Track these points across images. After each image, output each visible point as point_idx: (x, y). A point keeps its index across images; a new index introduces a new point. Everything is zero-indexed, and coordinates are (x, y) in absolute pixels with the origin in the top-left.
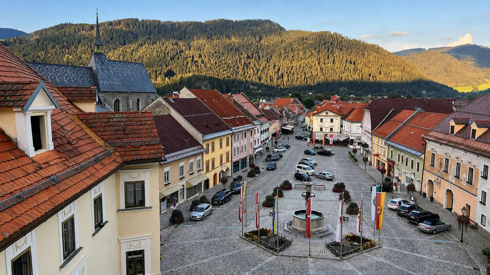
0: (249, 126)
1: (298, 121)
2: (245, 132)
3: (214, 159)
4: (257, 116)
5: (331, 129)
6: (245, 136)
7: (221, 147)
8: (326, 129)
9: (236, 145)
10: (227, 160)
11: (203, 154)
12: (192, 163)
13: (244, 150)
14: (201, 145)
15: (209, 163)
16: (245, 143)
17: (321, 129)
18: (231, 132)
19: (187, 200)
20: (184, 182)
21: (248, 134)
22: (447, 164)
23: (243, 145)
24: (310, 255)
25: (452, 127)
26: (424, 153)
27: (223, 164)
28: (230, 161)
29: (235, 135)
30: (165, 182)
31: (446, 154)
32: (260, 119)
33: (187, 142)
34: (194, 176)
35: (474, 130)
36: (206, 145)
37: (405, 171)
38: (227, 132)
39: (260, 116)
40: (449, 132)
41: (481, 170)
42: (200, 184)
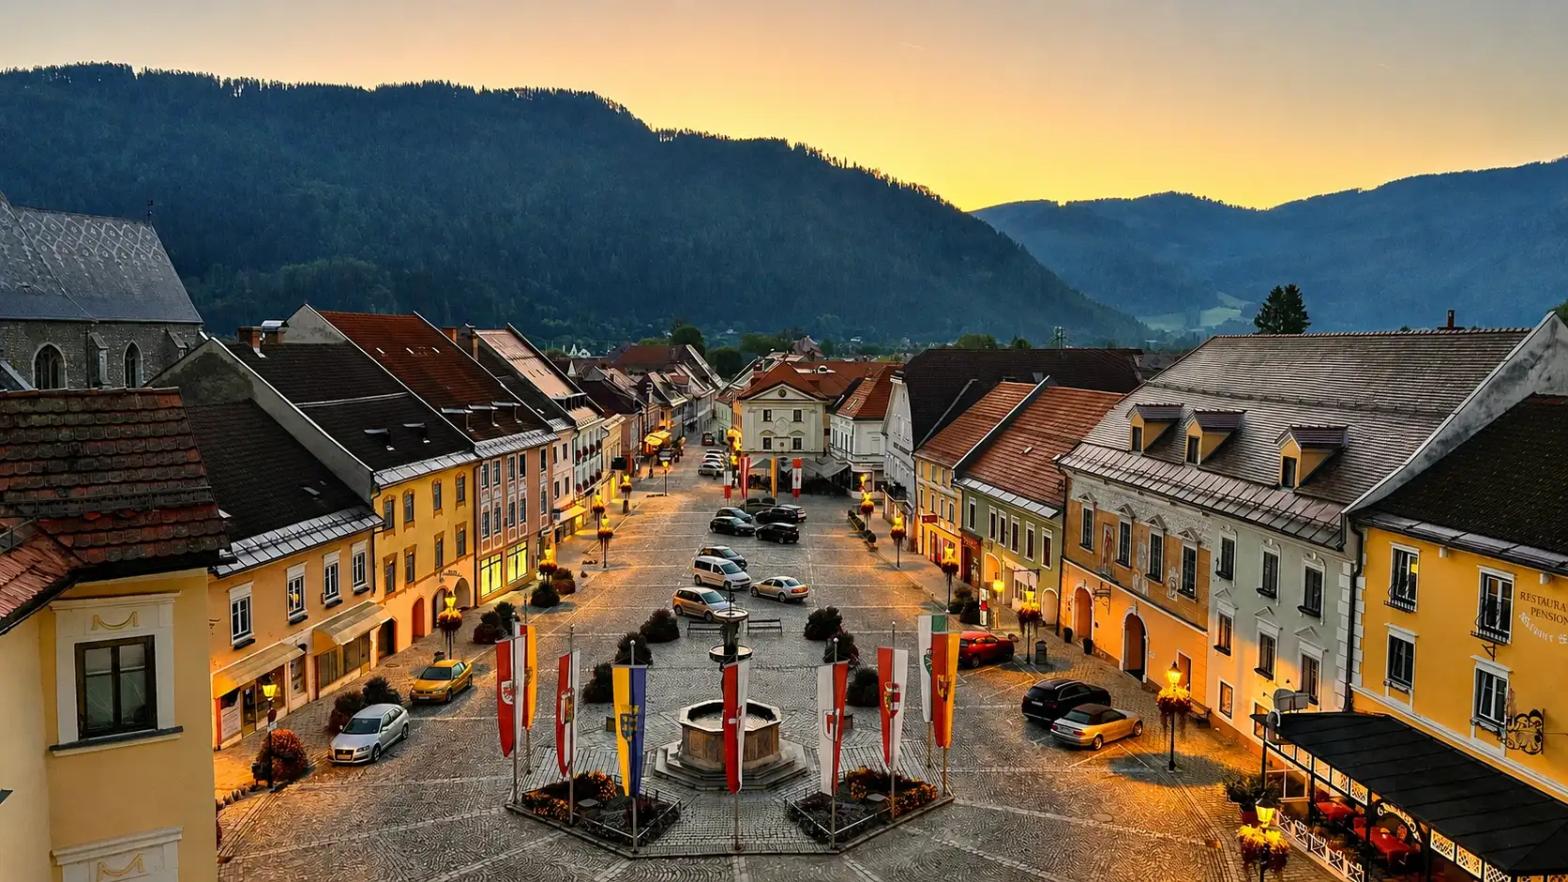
0: (534, 438)
1: (695, 419)
2: (523, 458)
3: (414, 548)
4: (560, 403)
5: (797, 444)
6: (523, 471)
7: (438, 505)
8: (782, 444)
9: (490, 499)
10: (462, 553)
11: (374, 533)
12: (334, 568)
13: (518, 515)
14: (365, 502)
15: (394, 565)
16: (521, 494)
18: (473, 457)
19: (317, 697)
20: (304, 634)
21: (533, 461)
22: (1125, 539)
23: (515, 501)
24: (737, 847)
25: (1136, 431)
26: (1062, 510)
27: (445, 564)
28: (470, 555)
29: (486, 467)
30: (235, 638)
31: (1122, 510)
32: (572, 414)
33: (315, 493)
34: (340, 611)
35: (1193, 441)
36: (385, 503)
37: (1011, 564)
38: (459, 459)
39: (571, 404)
40: (1127, 444)
41: (1216, 553)
42: (366, 636)
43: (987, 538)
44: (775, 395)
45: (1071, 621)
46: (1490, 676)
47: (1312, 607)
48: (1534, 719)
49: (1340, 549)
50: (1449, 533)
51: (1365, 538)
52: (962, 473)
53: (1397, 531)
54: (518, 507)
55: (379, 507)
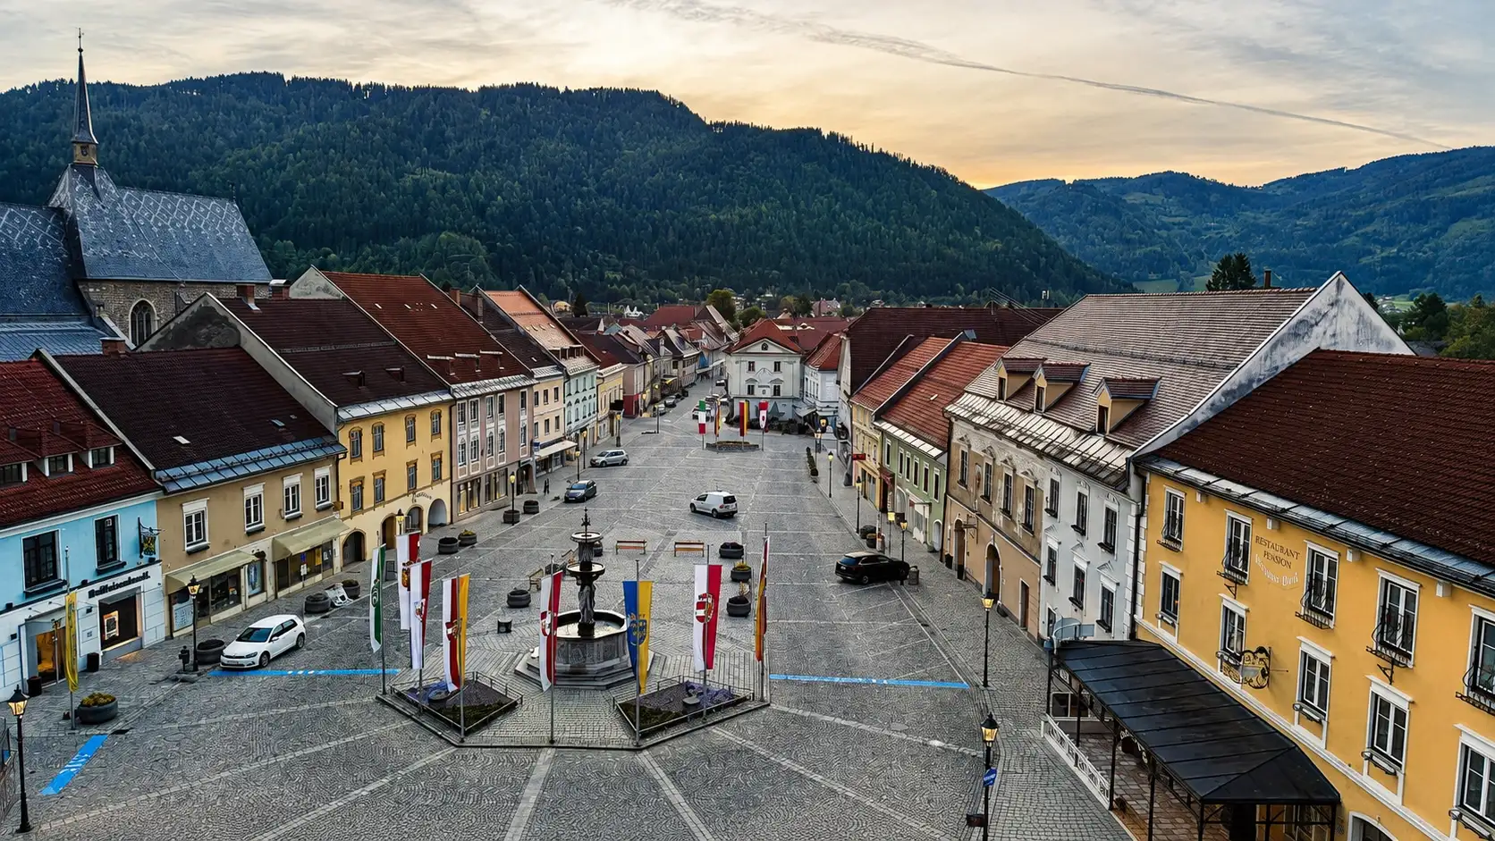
0: (516, 381)
2: (502, 398)
3: (384, 473)
4: (555, 352)
5: (777, 391)
6: (501, 410)
7: (411, 437)
8: (764, 392)
9: (469, 433)
10: (437, 478)
11: (338, 460)
12: (295, 488)
13: (497, 447)
14: (329, 433)
15: (362, 487)
16: (499, 428)
17: (751, 390)
18: (447, 397)
19: (276, 597)
20: (263, 544)
21: (512, 402)
22: (988, 477)
23: (494, 434)
24: (552, 741)
25: (1001, 381)
26: (947, 451)
27: (418, 487)
28: (447, 480)
29: (463, 406)
30: (188, 546)
31: (984, 451)
32: (565, 363)
33: (281, 424)
34: (302, 524)
35: (1040, 390)
36: (351, 435)
37: (913, 497)
38: (433, 399)
39: (564, 353)
40: (994, 392)
41: (1047, 493)
42: (330, 544)
43: (899, 476)
44: (758, 348)
45: (951, 550)
46: (1233, 614)
49: (1124, 491)
50: (1203, 478)
51: (1148, 481)
52: (879, 417)
53: (1166, 476)
54: (497, 439)
55: (344, 438)
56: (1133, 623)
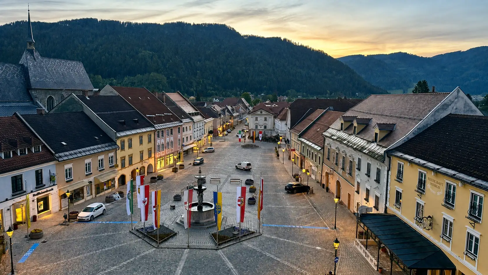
0: (177, 124)
1: (242, 120)
2: (172, 129)
3: (132, 154)
4: (190, 114)
5: (265, 127)
6: (172, 133)
7: (141, 142)
8: (261, 127)
9: (161, 141)
10: (150, 156)
11: (116, 150)
12: (102, 160)
13: (170, 146)
14: (113, 141)
15: (124, 159)
16: (171, 139)
18: (153, 129)
19: (96, 197)
20: (91, 179)
21: (175, 131)
22: (337, 157)
23: (169, 142)
24: (188, 246)
25: (342, 124)
26: (323, 148)
27: (143, 160)
28: (153, 157)
29: (158, 132)
30: (66, 179)
31: (336, 148)
32: (193, 118)
33: (97, 138)
34: (104, 172)
35: (355, 127)
36: (121, 142)
37: (311, 164)
38: (149, 129)
39: (193, 114)
40: (339, 128)
41: (357, 162)
42: (114, 179)
43: (306, 156)
44: (259, 113)
45: (324, 182)
46: (420, 204)
47: (378, 181)
48: (429, 219)
49: (383, 162)
50: (410, 158)
51: (391, 159)
52: (300, 136)
53: (397, 157)
54: (170, 144)
55: (119, 143)
56: (386, 208)
